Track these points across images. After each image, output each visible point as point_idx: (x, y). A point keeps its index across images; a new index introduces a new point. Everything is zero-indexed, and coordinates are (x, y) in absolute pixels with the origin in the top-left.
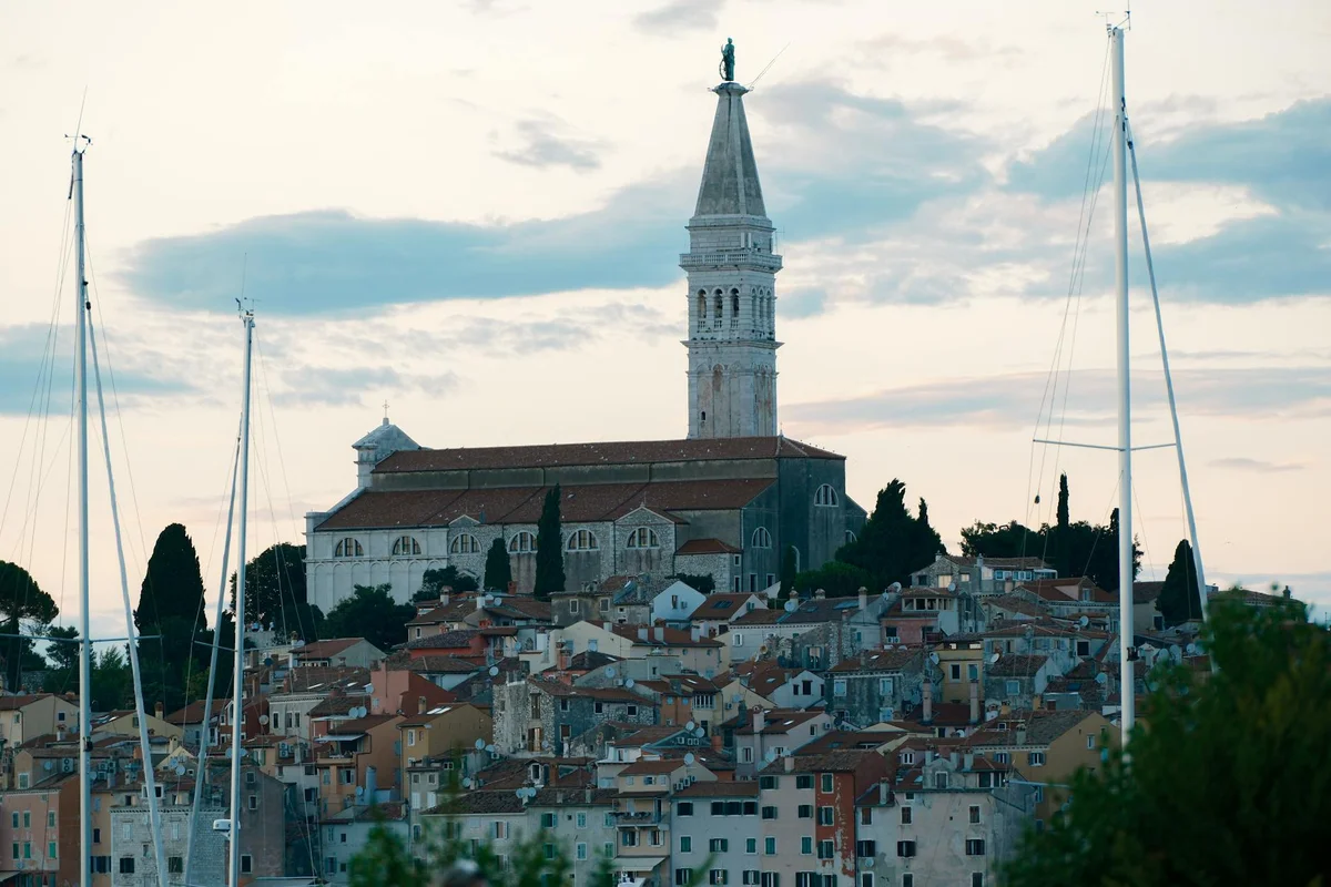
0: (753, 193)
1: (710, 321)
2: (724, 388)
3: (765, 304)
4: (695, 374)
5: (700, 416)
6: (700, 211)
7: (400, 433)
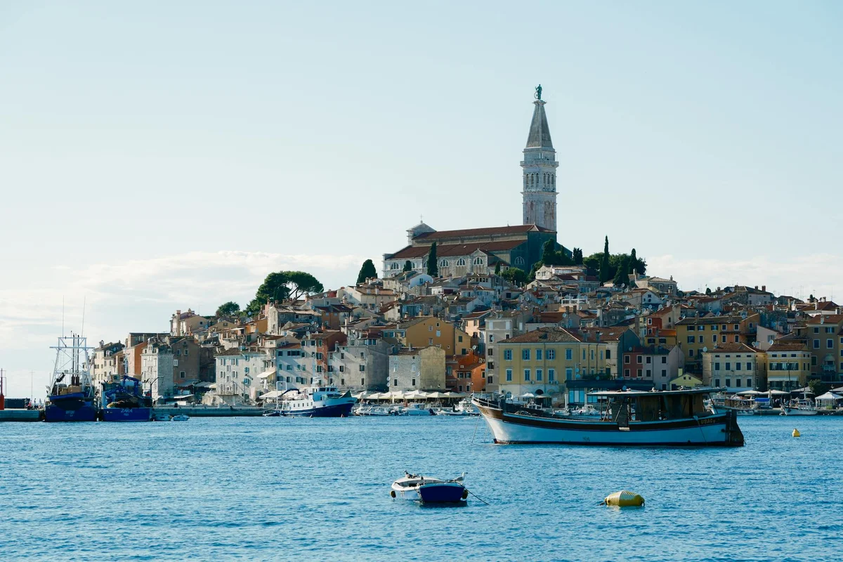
0: (547, 139)
1: (530, 185)
2: (534, 209)
3: (551, 179)
4: (525, 204)
5: (526, 219)
6: (527, 146)
7: (426, 226)
